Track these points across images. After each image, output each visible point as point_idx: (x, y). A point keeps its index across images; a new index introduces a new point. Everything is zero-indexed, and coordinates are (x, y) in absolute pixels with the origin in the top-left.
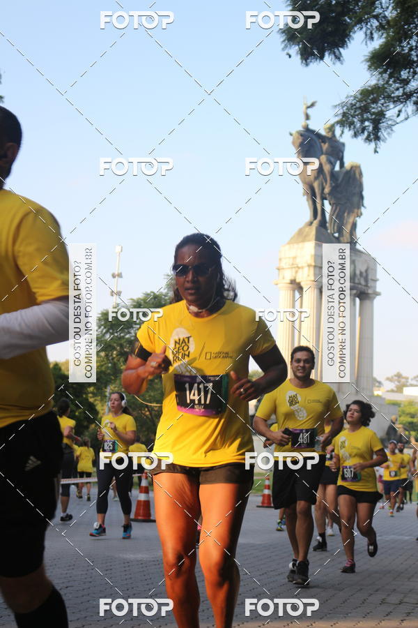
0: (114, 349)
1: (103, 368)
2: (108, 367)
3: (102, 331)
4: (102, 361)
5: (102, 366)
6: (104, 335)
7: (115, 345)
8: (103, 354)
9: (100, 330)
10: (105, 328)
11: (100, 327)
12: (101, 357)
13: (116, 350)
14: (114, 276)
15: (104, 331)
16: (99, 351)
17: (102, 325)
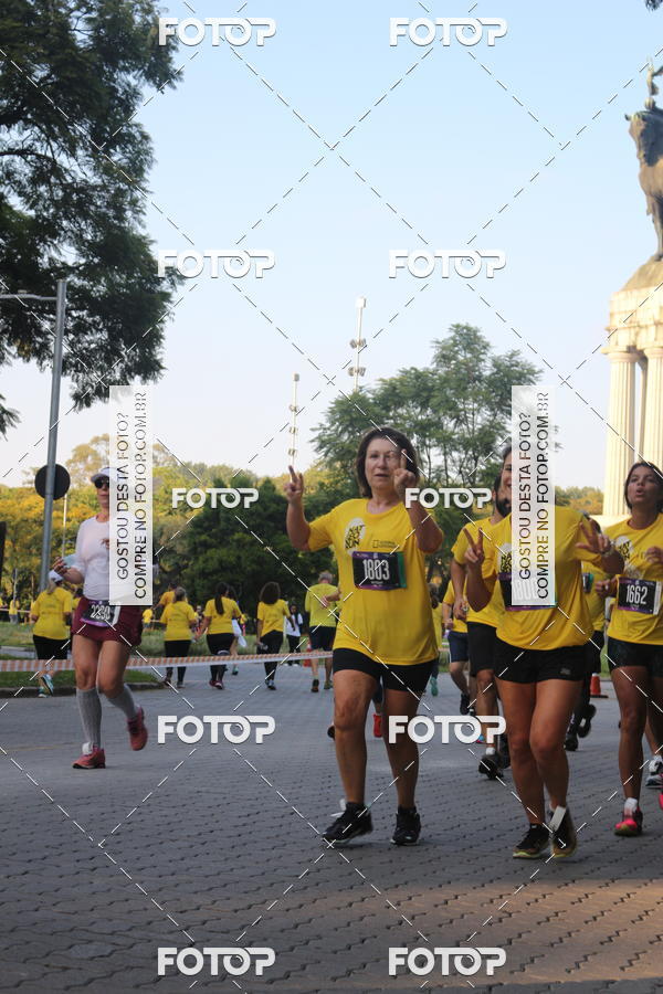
2: (346, 484)
3: (336, 430)
4: (337, 476)
5: (337, 482)
6: (339, 436)
8: (338, 465)
9: (333, 428)
10: (341, 424)
11: (333, 424)
12: (335, 469)
15: (340, 429)
16: (332, 460)
17: (337, 420)
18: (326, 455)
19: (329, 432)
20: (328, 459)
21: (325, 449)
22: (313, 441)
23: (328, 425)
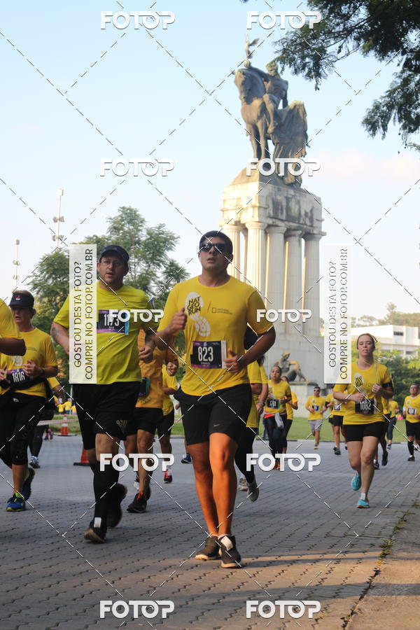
0: (57, 294)
1: (47, 314)
3: (44, 277)
4: (46, 307)
5: (45, 311)
6: (46, 281)
7: (58, 290)
8: (46, 300)
9: (42, 275)
10: (47, 273)
11: (42, 273)
12: (44, 302)
13: (60, 295)
14: (55, 220)
15: (47, 276)
16: (42, 297)
17: (45, 270)
18: (37, 293)
19: (39, 278)
20: (39, 296)
21: (37, 289)
22: (28, 284)
23: (39, 274)
